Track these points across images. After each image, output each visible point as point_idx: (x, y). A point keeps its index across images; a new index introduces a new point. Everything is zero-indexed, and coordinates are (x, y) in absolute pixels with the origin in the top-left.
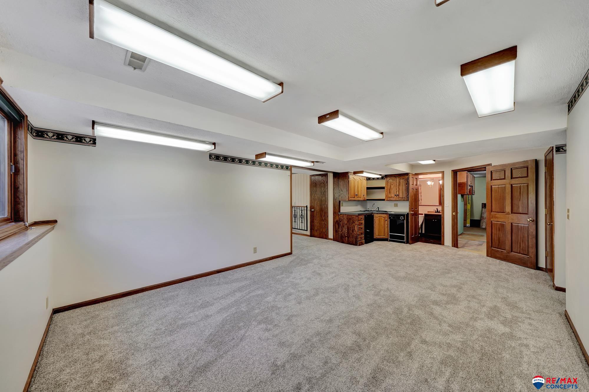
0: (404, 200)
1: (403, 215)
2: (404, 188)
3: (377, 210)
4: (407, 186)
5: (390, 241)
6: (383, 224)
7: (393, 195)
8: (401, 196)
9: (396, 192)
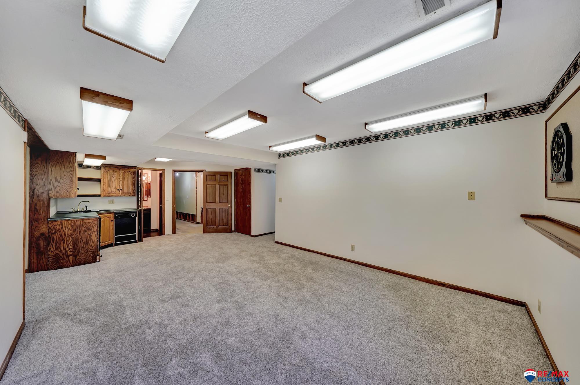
0: (130, 196)
1: (135, 212)
2: (130, 182)
3: (85, 209)
4: (133, 180)
5: (116, 245)
6: (108, 226)
7: (114, 190)
8: (125, 190)
9: (119, 186)
